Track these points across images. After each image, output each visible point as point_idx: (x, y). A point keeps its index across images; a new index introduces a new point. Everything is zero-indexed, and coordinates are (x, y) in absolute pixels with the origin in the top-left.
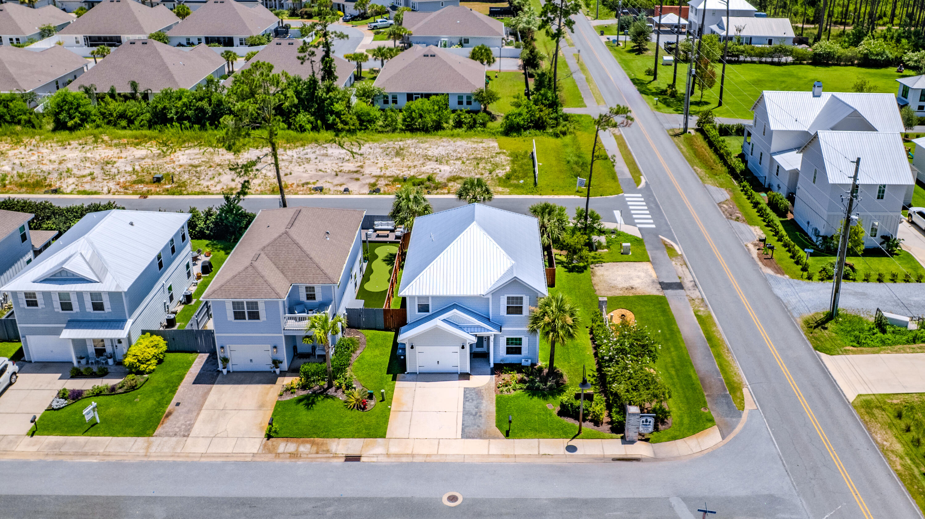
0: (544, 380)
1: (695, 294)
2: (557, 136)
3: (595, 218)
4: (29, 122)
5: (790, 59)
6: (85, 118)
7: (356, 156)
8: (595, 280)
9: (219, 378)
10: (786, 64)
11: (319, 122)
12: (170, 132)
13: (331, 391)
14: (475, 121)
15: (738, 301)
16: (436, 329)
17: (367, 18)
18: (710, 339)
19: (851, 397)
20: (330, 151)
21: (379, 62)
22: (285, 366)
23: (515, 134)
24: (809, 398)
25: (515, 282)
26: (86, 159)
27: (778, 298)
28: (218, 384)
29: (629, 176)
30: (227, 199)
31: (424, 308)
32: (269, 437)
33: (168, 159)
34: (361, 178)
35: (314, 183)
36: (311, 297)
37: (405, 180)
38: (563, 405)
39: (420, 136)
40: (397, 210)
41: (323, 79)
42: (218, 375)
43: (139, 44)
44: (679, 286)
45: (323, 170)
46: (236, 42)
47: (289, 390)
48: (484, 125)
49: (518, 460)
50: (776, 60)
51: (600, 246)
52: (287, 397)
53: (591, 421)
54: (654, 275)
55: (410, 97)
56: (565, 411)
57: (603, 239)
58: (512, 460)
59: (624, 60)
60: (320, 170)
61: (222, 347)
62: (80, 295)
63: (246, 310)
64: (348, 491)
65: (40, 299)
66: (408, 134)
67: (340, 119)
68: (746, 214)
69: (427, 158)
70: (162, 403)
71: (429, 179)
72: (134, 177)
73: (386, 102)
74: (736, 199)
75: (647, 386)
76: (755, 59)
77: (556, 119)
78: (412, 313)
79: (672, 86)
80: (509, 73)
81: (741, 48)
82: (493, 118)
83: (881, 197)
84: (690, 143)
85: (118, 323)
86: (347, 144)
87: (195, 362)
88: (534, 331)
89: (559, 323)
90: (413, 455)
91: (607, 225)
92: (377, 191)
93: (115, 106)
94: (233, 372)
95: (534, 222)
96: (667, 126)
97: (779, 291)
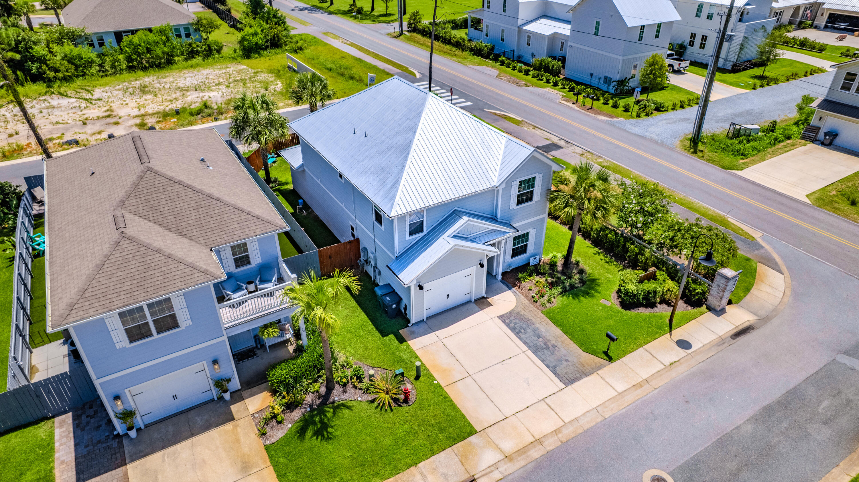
0: (568, 275)
2: (296, 51)
7: (94, 102)
9: (128, 448)
11: (18, 73)
13: (337, 395)
14: (210, 48)
16: (454, 251)
23: (256, 55)
28: (132, 460)
29: (397, 70)
31: (417, 228)
34: (120, 121)
35: (59, 138)
36: (242, 261)
37: (177, 113)
39: (155, 73)
42: (121, 445)
45: (61, 121)
47: (270, 419)
48: (219, 52)
49: (655, 383)
52: (277, 433)
53: (660, 303)
55: (118, 35)
56: (627, 302)
58: (647, 388)
60: (57, 123)
61: (117, 398)
63: (150, 319)
67: (47, 65)
68: (528, 81)
71: (205, 107)
73: (92, 41)
74: (505, 72)
79: (354, 5)
83: (657, 36)
84: (415, 40)
86: (71, 93)
87: (57, 437)
90: (539, 441)
94: (146, 426)
96: (382, 32)
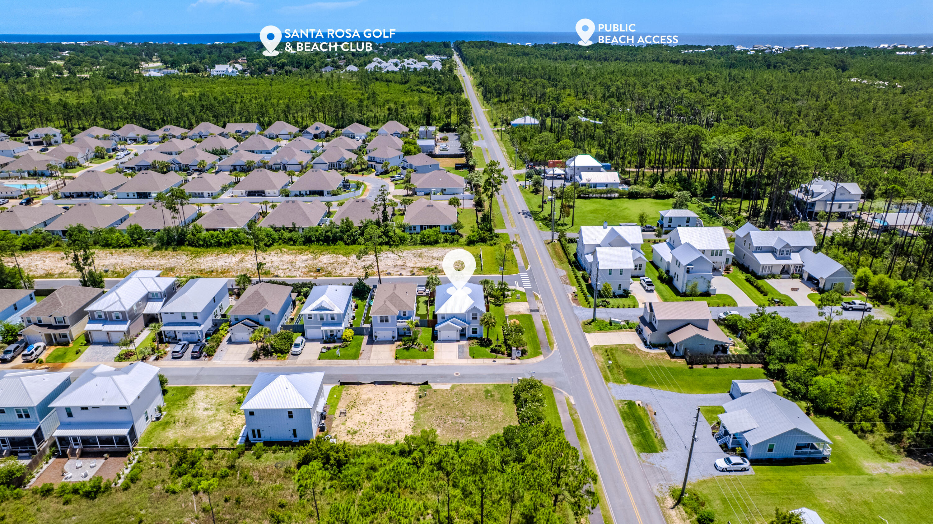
0: (485, 342)
1: (543, 314)
2: (491, 245)
3: (506, 285)
4: (248, 243)
5: (617, 195)
6: (274, 241)
7: (401, 257)
8: (505, 309)
9: (374, 342)
10: (614, 198)
12: (314, 246)
13: (414, 346)
14: (453, 239)
15: (559, 316)
16: (448, 325)
17: (388, 173)
18: (545, 329)
19: (591, 345)
20: (389, 255)
21: (403, 206)
22: (396, 338)
23: (472, 245)
24: (576, 347)
25: (475, 308)
26: (282, 261)
27: (575, 314)
28: (374, 344)
29: (523, 265)
30: (359, 279)
31: (443, 318)
32: (396, 359)
33: (318, 260)
34: (406, 268)
35: (386, 271)
36: (404, 315)
37: (425, 269)
38: (491, 349)
39: (428, 247)
40: (428, 284)
41: (383, 221)
43: (291, 202)
44: (538, 311)
45: (388, 264)
46: (325, 193)
47: (400, 346)
48: (457, 241)
49: (477, 364)
50: (609, 195)
51: (508, 296)
52: (399, 348)
53: (500, 353)
54: (528, 307)
55: (422, 227)
56: (493, 351)
57: (509, 293)
58: (475, 364)
59: (528, 198)
60: (386, 265)
61: (375, 332)
62: (327, 315)
63: (384, 319)
64: (425, 372)
65: (313, 317)
66: (423, 246)
67: (392, 239)
68: (572, 281)
69: (433, 258)
70: (358, 350)
71: (436, 268)
72: (307, 269)
73: (411, 230)
74: (569, 275)
75: (519, 341)
76: (598, 196)
77: (491, 237)
78: (439, 319)
79: (550, 215)
80: (469, 209)
81: (590, 190)
82: (461, 236)
83: (621, 274)
84: (554, 248)
85: (340, 324)
86: (396, 252)
87: (365, 337)
88: (481, 325)
89: (490, 322)
90: (443, 364)
91: (511, 287)
92: (414, 274)
93: (287, 235)
94: (379, 340)
95: (481, 287)
96: (545, 238)
97: (576, 312)
